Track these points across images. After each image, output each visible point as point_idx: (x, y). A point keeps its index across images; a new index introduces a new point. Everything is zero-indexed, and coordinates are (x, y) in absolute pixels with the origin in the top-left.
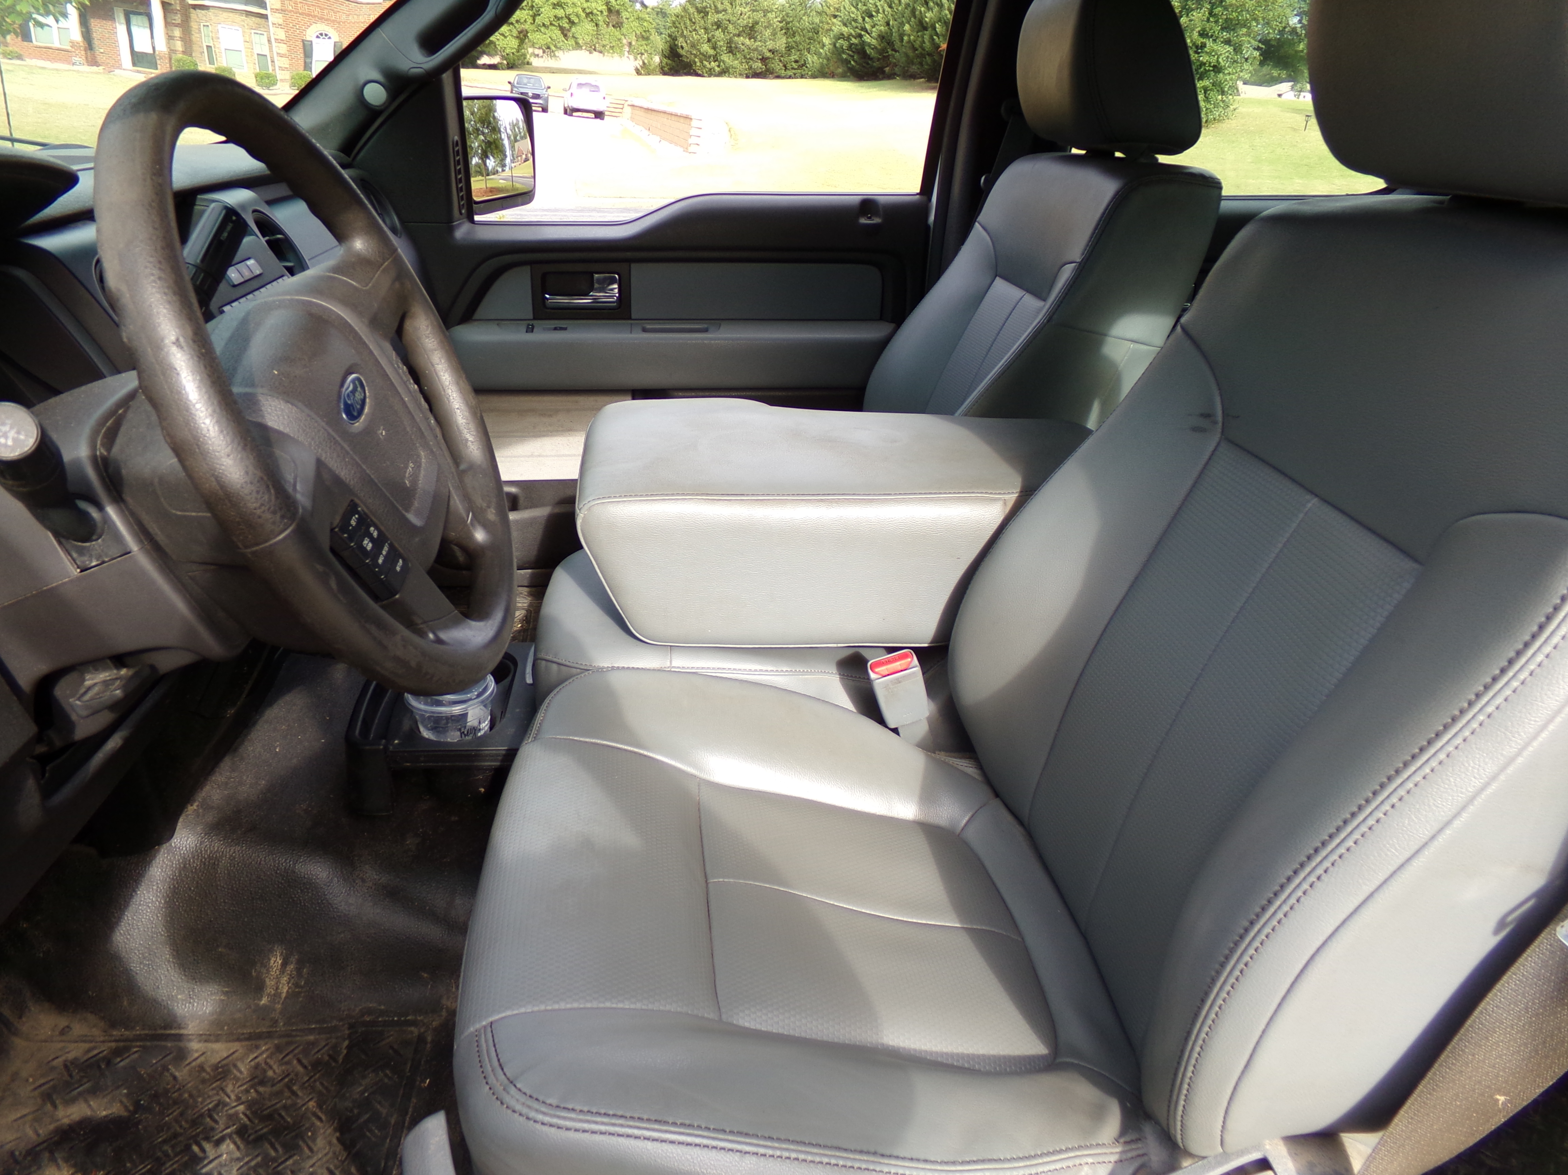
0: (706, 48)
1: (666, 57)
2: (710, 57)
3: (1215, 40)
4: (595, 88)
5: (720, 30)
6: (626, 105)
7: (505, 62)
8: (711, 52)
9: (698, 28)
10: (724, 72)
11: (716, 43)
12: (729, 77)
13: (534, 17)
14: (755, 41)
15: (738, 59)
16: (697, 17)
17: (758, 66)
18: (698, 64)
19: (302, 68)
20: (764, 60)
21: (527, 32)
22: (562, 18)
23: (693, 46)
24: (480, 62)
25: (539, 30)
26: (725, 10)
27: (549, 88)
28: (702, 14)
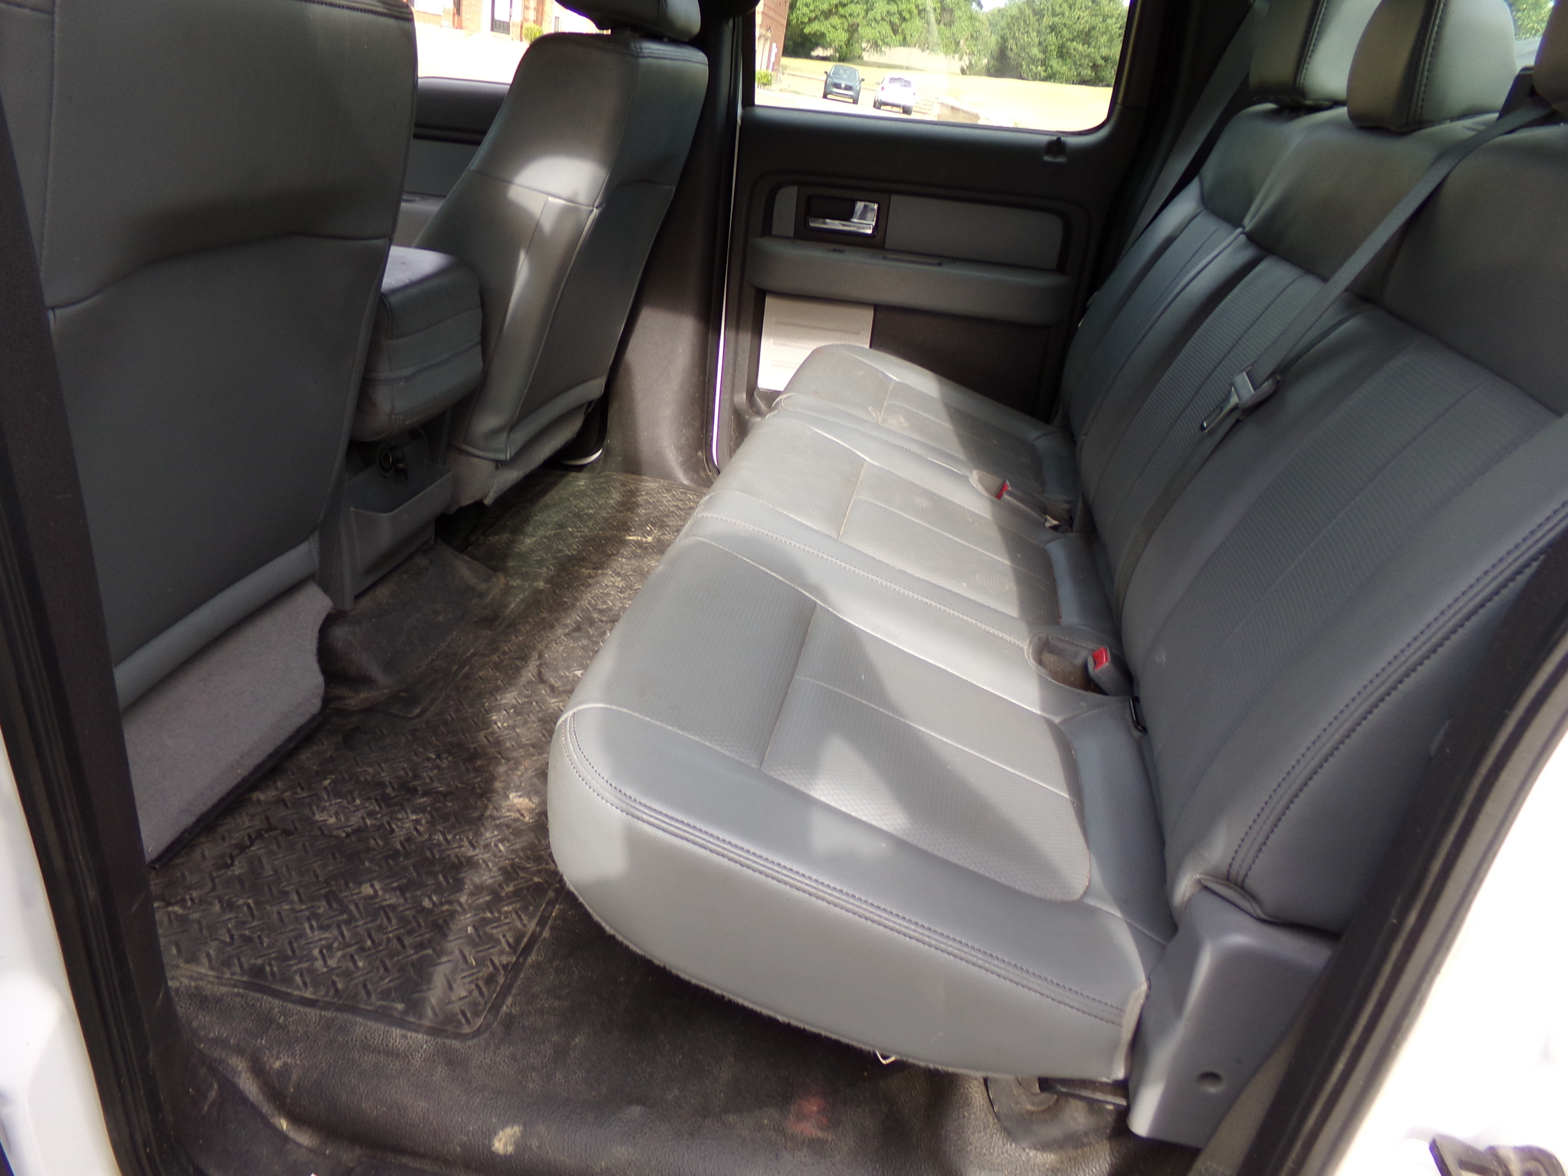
0: (1035, 51)
1: (994, 58)
2: (1038, 60)
4: (907, 84)
5: (1053, 34)
6: (935, 103)
7: (837, 55)
9: (1031, 30)
10: (1051, 77)
11: (1046, 47)
12: (1054, 82)
13: (867, 12)
14: (1089, 47)
15: (1067, 65)
16: (1033, 19)
17: (1088, 72)
18: (1024, 67)
20: (1095, 67)
21: (858, 25)
22: (894, 13)
23: (1023, 48)
24: (814, 53)
25: (869, 24)
26: (1063, 14)
27: (863, 80)
28: (1037, 17)
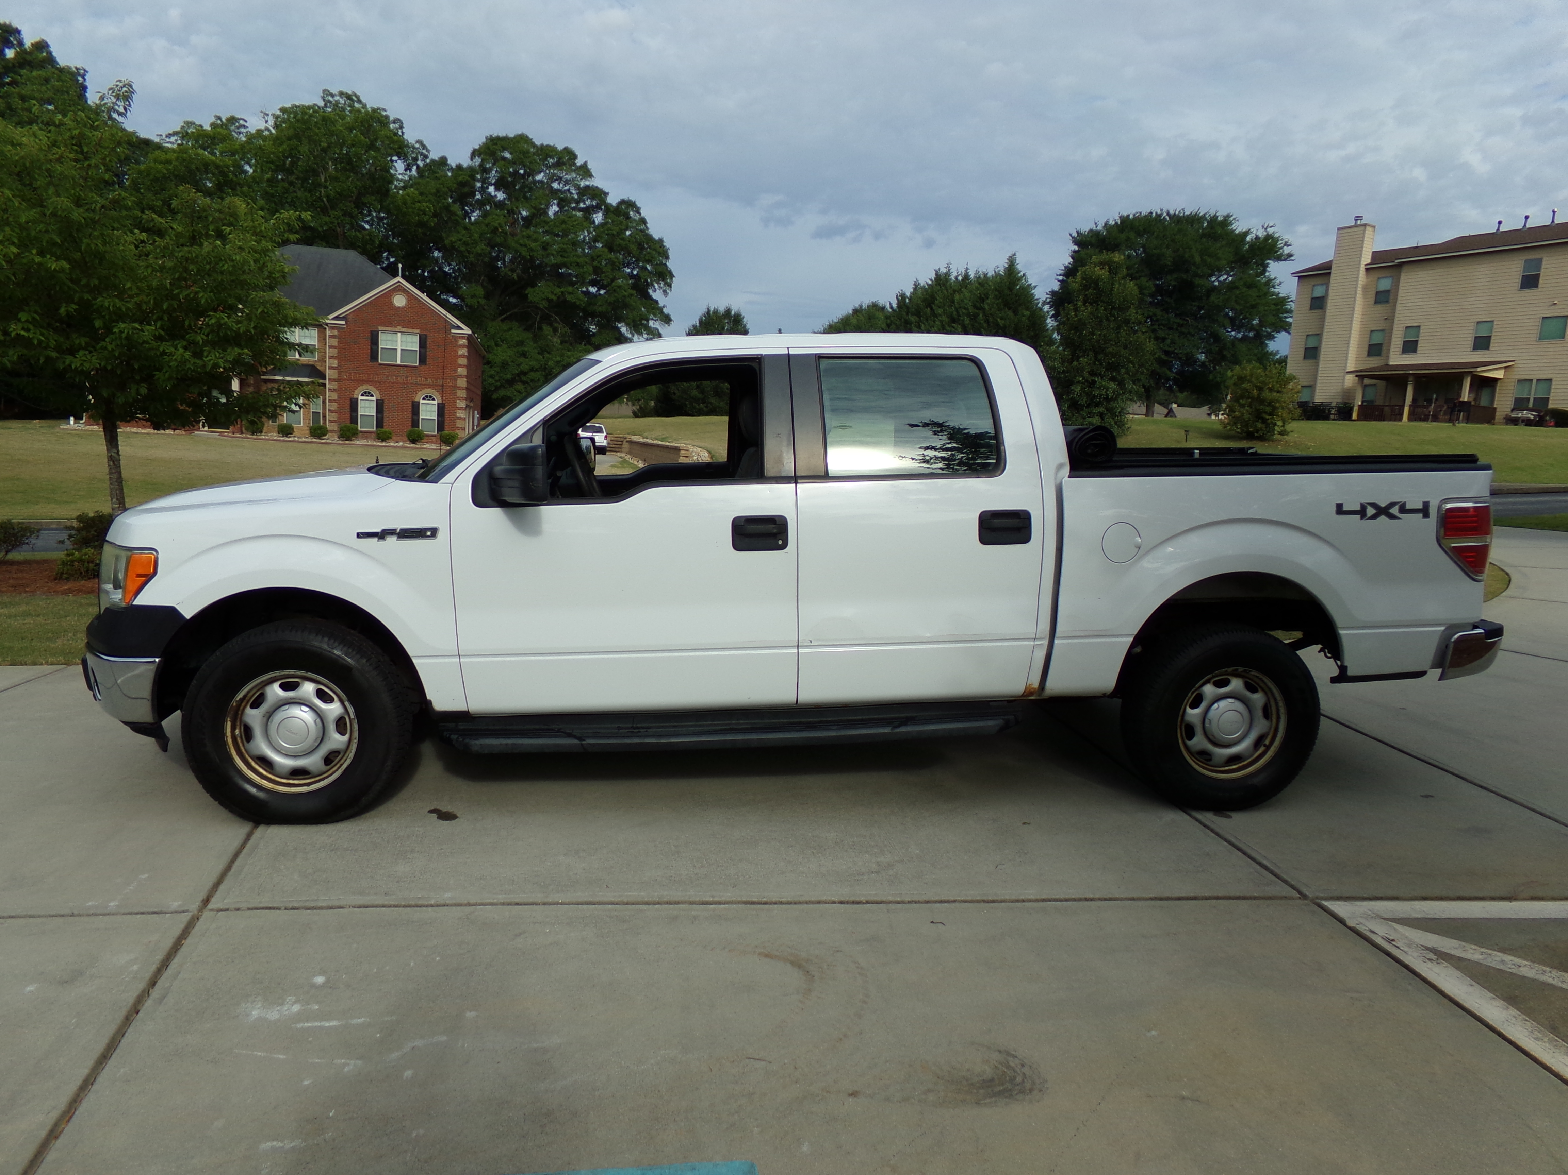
0: (695, 393)
1: (660, 401)
2: (699, 400)
3: (1102, 378)
6: (624, 442)
8: (700, 396)
10: (711, 412)
11: (704, 389)
12: (716, 415)
15: (723, 401)
18: (689, 406)
19: (349, 421)
23: (684, 392)
